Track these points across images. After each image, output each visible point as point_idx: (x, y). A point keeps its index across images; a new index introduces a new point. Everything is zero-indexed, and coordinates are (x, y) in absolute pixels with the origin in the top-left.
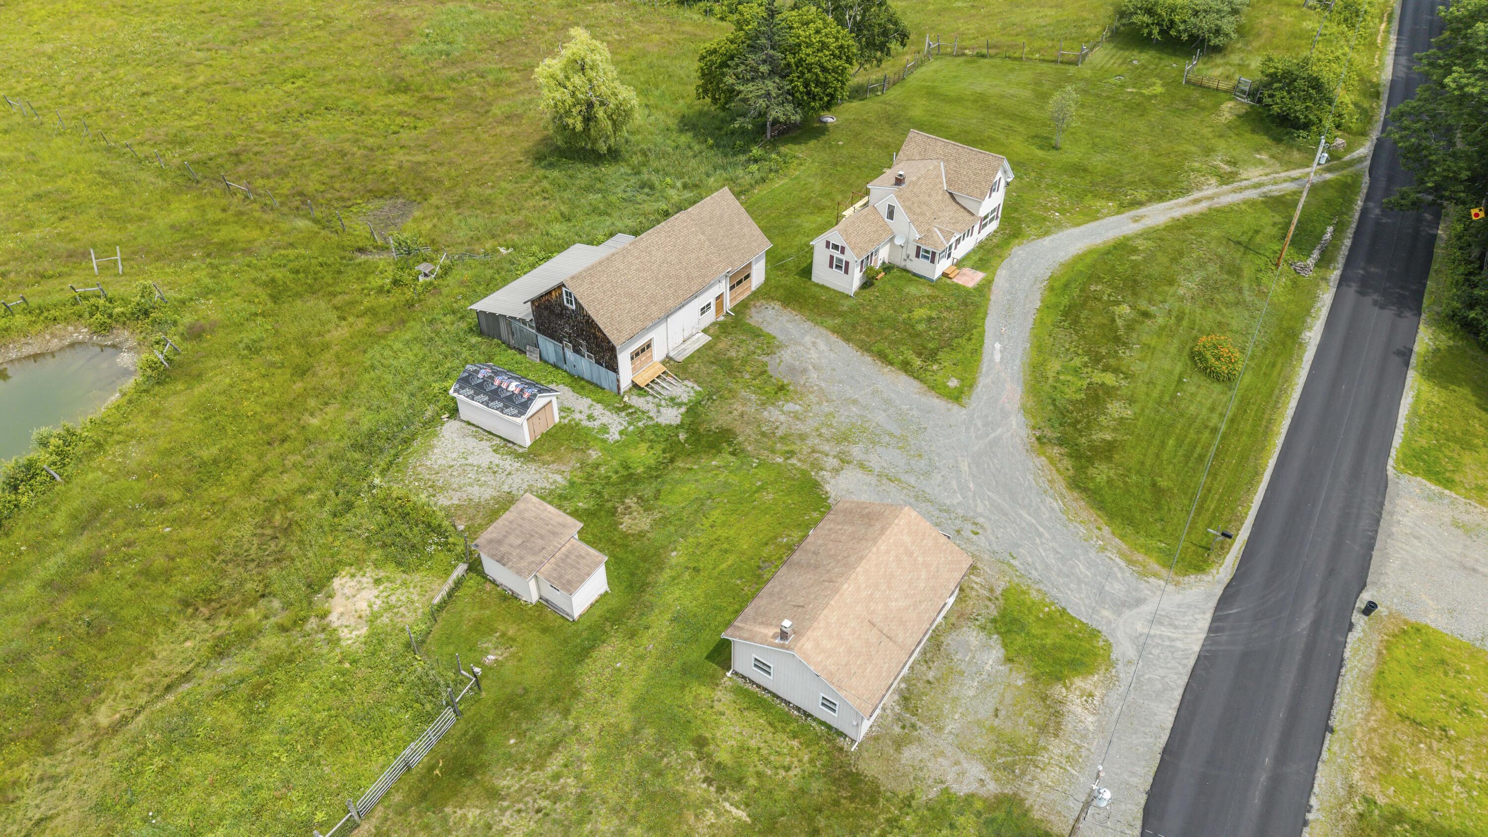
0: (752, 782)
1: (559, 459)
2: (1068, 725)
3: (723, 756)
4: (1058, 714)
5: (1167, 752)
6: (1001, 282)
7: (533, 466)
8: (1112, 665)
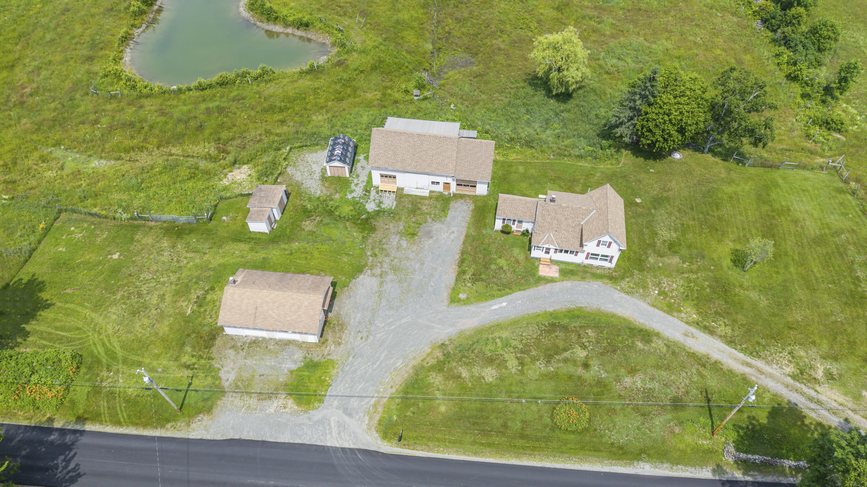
1: (328, 188)
5: (264, 442)
6: (557, 286)
7: (320, 182)
8: (305, 412)
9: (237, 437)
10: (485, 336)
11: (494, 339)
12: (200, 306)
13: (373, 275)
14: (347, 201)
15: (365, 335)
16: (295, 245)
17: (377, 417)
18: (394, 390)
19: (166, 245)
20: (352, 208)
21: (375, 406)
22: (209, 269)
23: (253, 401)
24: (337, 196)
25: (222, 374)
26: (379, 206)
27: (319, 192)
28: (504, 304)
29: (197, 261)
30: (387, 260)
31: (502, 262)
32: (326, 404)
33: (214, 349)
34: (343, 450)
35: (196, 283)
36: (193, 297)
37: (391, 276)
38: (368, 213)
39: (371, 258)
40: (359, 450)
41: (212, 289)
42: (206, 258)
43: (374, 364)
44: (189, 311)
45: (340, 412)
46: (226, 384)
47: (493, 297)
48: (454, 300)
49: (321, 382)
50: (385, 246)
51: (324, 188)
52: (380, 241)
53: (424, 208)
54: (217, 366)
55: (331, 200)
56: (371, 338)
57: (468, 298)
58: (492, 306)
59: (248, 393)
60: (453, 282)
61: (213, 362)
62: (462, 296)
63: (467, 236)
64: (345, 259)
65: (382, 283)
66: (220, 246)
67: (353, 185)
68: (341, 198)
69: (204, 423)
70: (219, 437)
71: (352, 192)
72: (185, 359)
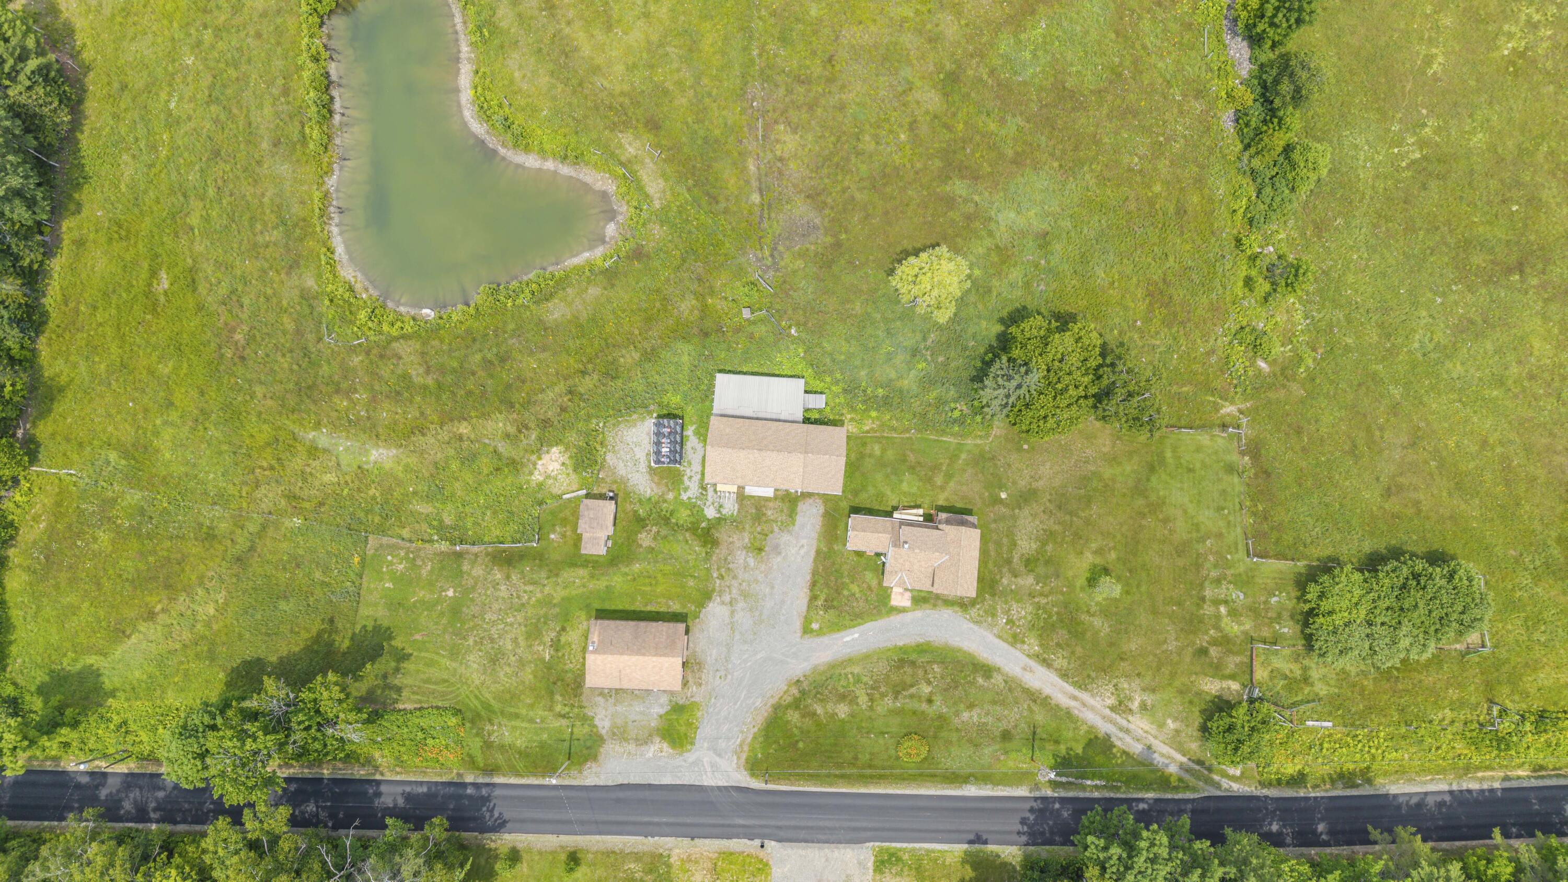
0: (560, 654)
1: (658, 484)
2: (643, 748)
3: (563, 639)
4: (646, 743)
5: (650, 785)
6: (908, 617)
7: (648, 477)
8: (681, 755)
9: (626, 782)
10: (837, 672)
11: (846, 675)
12: (557, 650)
13: (723, 603)
14: (682, 503)
15: (723, 673)
16: (637, 567)
17: (744, 756)
18: (756, 729)
19: (499, 576)
20: (688, 512)
21: (741, 745)
22: (555, 605)
23: (632, 747)
24: (670, 496)
25: (597, 722)
26: (719, 512)
27: (649, 491)
28: (856, 635)
29: (539, 595)
30: (735, 583)
31: (854, 588)
32: (697, 746)
33: (583, 698)
34: (719, 788)
35: (545, 623)
36: (547, 639)
37: (741, 604)
38: (709, 520)
39: (718, 581)
40: (732, 787)
41: (563, 629)
42: (547, 590)
43: (735, 704)
44: (547, 657)
45: (711, 753)
46: (603, 732)
47: (845, 627)
48: (807, 630)
49: (689, 724)
50: (731, 566)
51: (653, 485)
52: (726, 559)
53: (769, 513)
54: (590, 714)
55: (665, 501)
56: (729, 677)
57: (821, 628)
58: (843, 637)
59: (627, 740)
60: (805, 608)
61: (586, 711)
62: (815, 626)
63: (818, 552)
64: (691, 583)
65: (733, 612)
66: (557, 575)
67: (686, 478)
68: (675, 498)
69: (594, 770)
70: (610, 783)
71: (686, 489)
72: (558, 708)
